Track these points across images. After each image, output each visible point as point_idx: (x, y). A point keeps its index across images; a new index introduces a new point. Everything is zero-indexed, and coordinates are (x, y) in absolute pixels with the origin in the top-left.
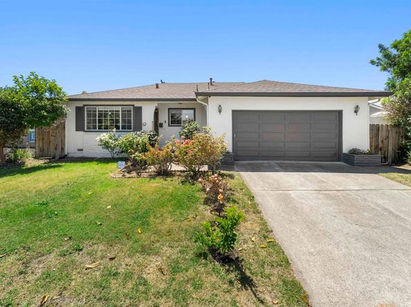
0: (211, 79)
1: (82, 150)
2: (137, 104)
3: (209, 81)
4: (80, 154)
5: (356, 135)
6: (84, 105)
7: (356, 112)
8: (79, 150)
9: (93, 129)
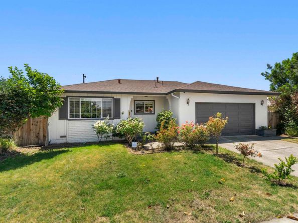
0: (158, 78)
1: (65, 137)
2: (116, 97)
3: (156, 79)
4: (63, 141)
5: (262, 119)
6: (68, 97)
7: (262, 104)
8: (62, 137)
9: (76, 117)
